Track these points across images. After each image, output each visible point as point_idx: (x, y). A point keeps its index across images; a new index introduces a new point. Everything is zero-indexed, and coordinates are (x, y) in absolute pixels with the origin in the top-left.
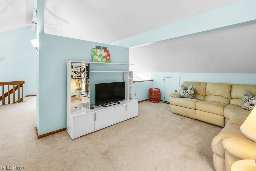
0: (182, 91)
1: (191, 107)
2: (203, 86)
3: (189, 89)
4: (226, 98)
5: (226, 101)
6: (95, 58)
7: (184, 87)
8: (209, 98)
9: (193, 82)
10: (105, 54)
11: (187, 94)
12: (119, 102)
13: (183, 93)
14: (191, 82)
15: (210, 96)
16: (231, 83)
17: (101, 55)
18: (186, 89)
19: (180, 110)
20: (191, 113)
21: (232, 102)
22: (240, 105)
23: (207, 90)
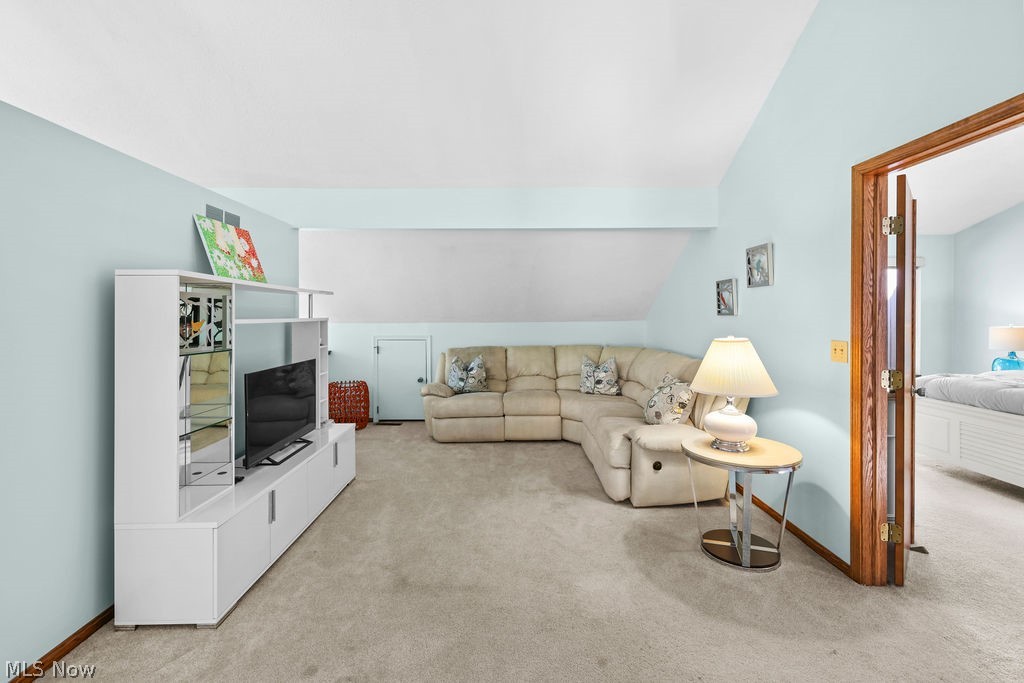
0: (460, 374)
1: (492, 413)
2: (501, 355)
3: (476, 368)
4: (550, 378)
5: (550, 385)
6: (220, 263)
7: (459, 363)
8: (519, 385)
9: (476, 348)
10: (241, 247)
11: (471, 381)
12: (304, 441)
13: (462, 380)
14: (469, 348)
15: (519, 379)
16: (554, 343)
17: (232, 248)
18: (467, 369)
19: (464, 428)
20: (491, 427)
21: (562, 384)
22: (578, 388)
23: (510, 364)
